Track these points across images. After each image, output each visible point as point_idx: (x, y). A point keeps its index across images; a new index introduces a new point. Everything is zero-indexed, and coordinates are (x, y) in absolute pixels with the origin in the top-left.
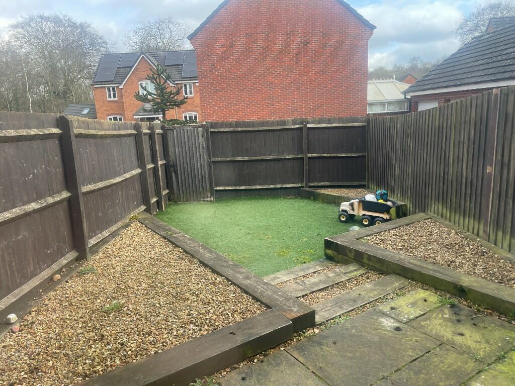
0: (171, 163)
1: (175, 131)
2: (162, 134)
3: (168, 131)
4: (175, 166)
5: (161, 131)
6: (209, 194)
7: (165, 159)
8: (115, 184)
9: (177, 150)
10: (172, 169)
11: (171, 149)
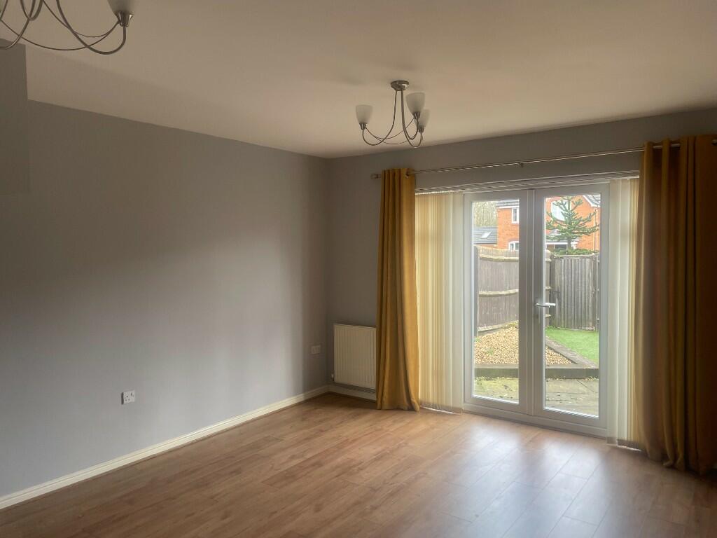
0: (556, 290)
1: (563, 260)
2: (550, 263)
3: (557, 261)
4: (559, 292)
5: (549, 260)
6: (591, 324)
7: (550, 285)
8: (501, 295)
9: (563, 278)
10: (556, 295)
11: (557, 277)
